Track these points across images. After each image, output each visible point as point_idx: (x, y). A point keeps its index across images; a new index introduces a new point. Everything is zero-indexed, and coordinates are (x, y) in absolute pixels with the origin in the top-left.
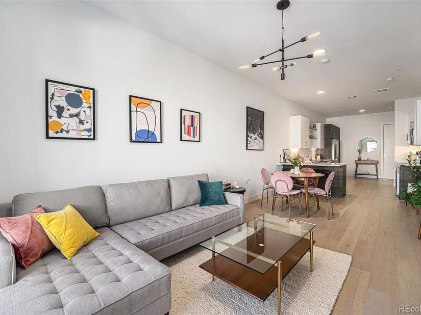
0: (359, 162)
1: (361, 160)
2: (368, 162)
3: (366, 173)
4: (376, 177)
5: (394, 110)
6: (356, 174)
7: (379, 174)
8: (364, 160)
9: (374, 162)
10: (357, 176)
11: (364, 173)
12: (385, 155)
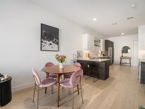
0: (122, 58)
1: (123, 57)
2: (126, 58)
3: (126, 63)
4: (130, 65)
5: (138, 34)
6: (121, 63)
7: (131, 63)
8: (124, 57)
9: (129, 58)
10: (121, 64)
11: (124, 63)
12: (134, 55)
